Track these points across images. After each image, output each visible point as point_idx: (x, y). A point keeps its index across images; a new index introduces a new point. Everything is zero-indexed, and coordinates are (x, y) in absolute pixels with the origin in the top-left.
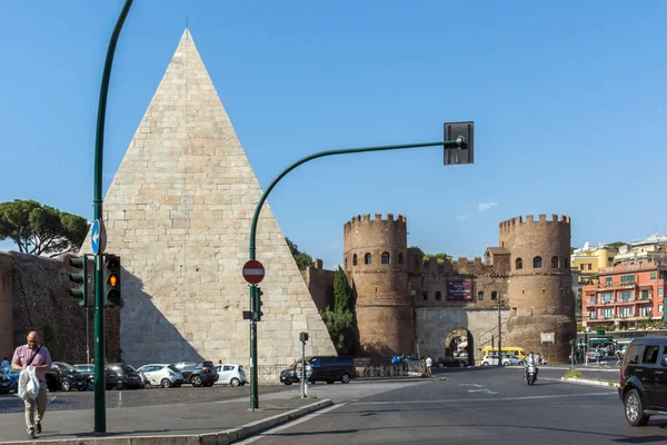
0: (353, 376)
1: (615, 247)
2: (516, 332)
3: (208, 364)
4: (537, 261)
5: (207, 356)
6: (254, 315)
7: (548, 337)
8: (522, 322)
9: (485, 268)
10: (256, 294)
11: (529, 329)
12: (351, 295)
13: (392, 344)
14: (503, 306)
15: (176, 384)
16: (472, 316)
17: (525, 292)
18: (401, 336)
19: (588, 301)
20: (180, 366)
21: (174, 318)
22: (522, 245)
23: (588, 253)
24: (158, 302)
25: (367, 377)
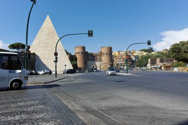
0: (76, 72)
1: (120, 52)
2: (104, 65)
3: (50, 71)
4: (107, 54)
5: (50, 69)
6: (56, 61)
7: (109, 66)
8: (104, 63)
9: (98, 55)
10: (56, 58)
11: (106, 65)
12: (76, 59)
13: (83, 67)
14: (101, 61)
15: (45, 74)
16: (96, 63)
17: (105, 59)
18: (84, 66)
19: (115, 60)
20: (45, 71)
21: (45, 63)
22: (104, 51)
23: (115, 53)
24: (42, 60)
25: (78, 73)
